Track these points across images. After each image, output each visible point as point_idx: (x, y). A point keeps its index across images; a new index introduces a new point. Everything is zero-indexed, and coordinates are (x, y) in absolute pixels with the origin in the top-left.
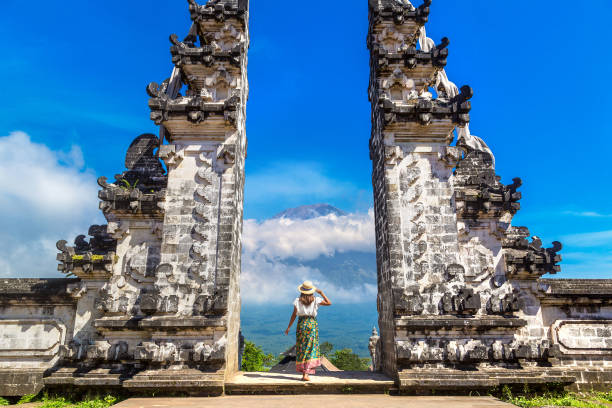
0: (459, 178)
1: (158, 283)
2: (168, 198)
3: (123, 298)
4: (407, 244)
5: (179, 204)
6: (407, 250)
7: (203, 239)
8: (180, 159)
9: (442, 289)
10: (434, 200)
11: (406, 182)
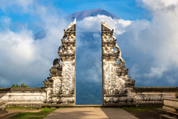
0: (118, 67)
1: (62, 89)
2: (63, 73)
3: (56, 91)
4: (107, 81)
5: (65, 74)
6: (107, 82)
7: (70, 80)
8: (64, 65)
9: (113, 89)
10: (112, 73)
11: (107, 69)
